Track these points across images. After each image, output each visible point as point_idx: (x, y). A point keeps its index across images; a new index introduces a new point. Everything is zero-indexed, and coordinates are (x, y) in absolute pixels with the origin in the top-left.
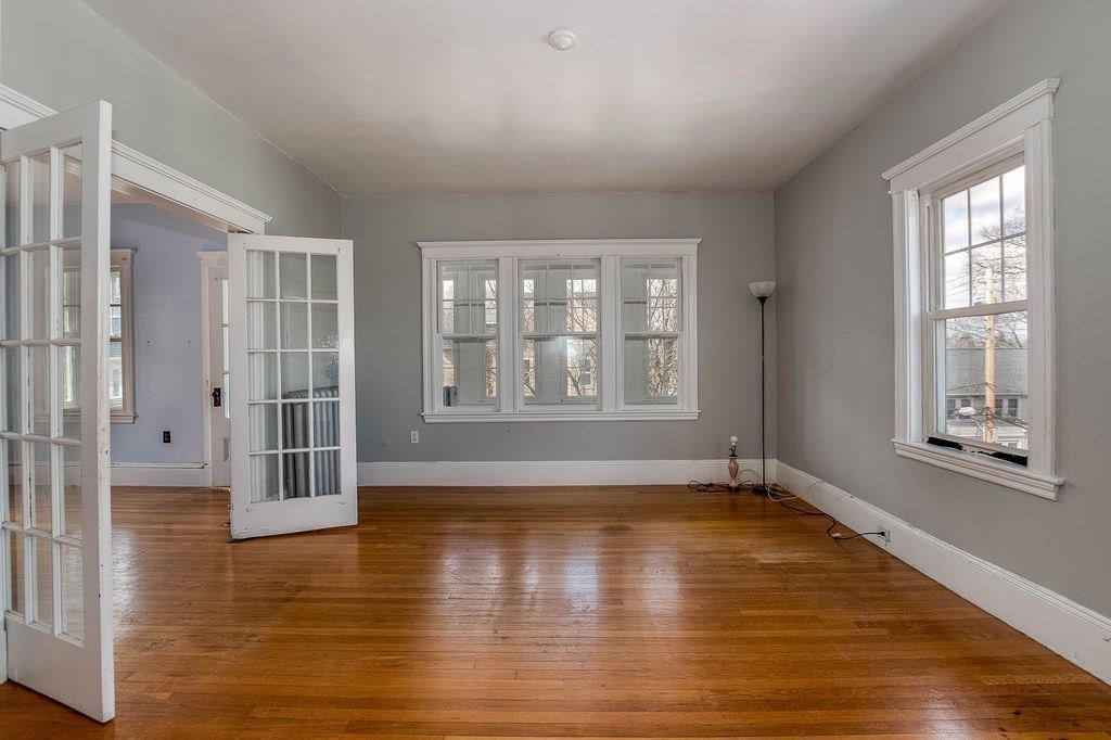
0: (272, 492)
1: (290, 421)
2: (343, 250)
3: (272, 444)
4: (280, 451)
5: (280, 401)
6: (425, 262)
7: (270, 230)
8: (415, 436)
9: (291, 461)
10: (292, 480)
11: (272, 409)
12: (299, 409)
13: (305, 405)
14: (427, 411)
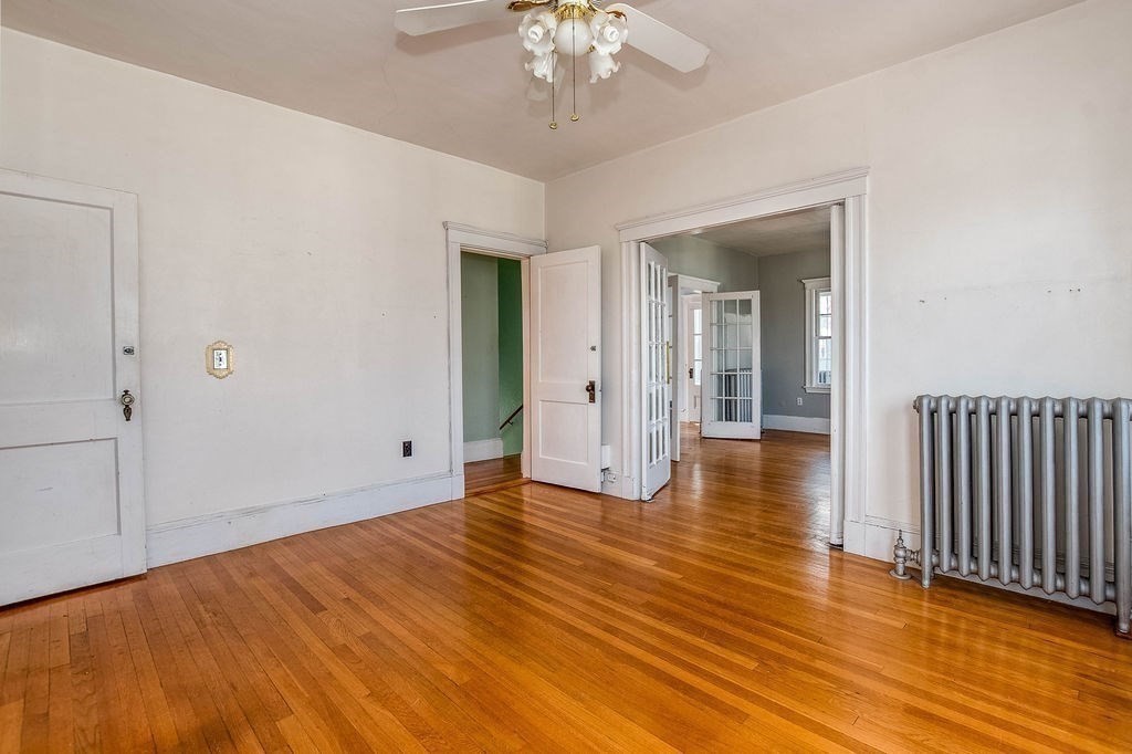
0: (720, 419)
1: (728, 382)
2: (754, 296)
3: (720, 394)
4: (724, 398)
5: (724, 373)
6: (807, 292)
7: (721, 290)
8: (800, 401)
9: (729, 402)
10: (728, 412)
11: (720, 377)
12: (733, 378)
13: (735, 376)
14: (808, 385)
